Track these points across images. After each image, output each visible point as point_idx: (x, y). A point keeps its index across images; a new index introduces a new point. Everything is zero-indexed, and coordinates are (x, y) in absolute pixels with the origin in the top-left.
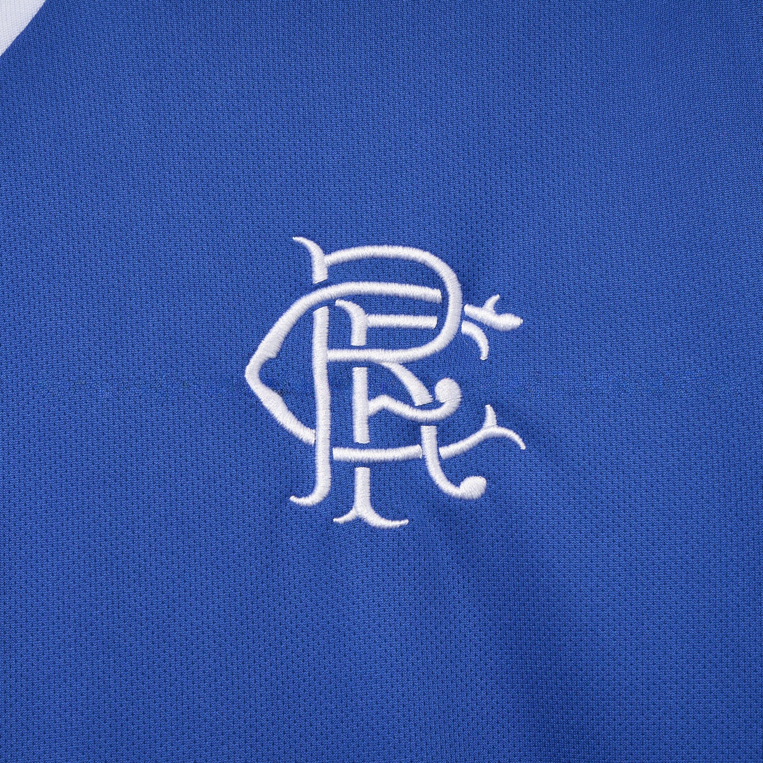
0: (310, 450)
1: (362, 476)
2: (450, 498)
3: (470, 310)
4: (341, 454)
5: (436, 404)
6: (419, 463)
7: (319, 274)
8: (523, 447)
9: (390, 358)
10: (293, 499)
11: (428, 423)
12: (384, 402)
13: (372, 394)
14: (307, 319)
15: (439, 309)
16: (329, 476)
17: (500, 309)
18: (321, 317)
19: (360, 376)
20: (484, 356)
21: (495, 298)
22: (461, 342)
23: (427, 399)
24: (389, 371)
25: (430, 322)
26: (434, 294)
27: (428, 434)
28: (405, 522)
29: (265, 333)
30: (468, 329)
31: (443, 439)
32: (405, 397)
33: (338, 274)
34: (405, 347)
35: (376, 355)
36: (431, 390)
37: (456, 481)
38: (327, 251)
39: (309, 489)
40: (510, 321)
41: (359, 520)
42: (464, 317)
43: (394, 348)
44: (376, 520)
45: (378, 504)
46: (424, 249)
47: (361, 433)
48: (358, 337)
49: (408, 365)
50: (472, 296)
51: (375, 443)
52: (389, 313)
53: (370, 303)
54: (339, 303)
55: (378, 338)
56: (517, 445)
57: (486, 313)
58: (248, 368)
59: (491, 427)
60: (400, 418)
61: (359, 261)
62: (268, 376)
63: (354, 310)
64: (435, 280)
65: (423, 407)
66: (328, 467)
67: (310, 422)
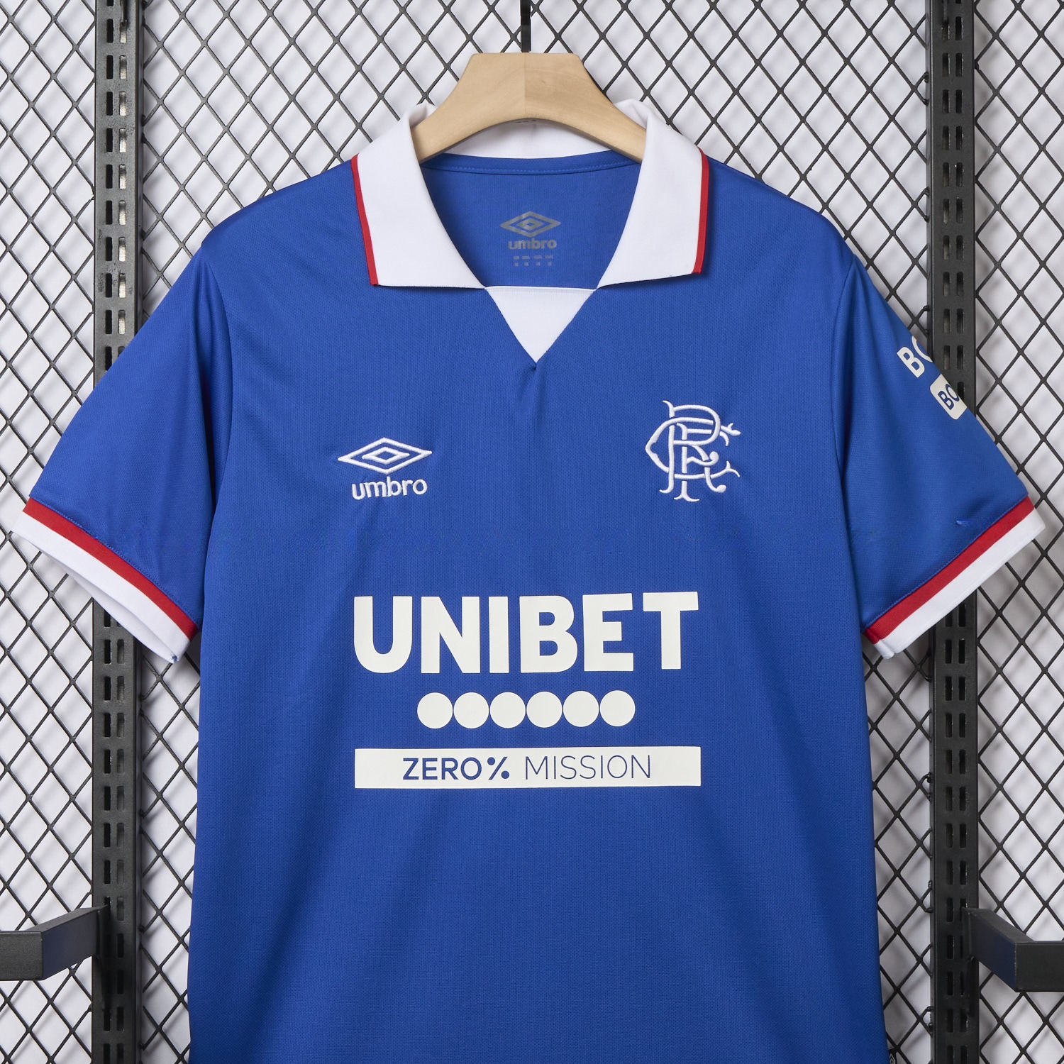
0: (667, 474)
1: (684, 484)
2: (713, 492)
3: (723, 427)
4: (677, 476)
5: (710, 460)
6: (703, 480)
7: (672, 414)
8: (739, 476)
9: (695, 444)
10: (661, 491)
11: (707, 467)
12: (693, 459)
13: (689, 456)
14: (667, 429)
15: (712, 427)
16: (673, 484)
17: (733, 428)
18: (672, 429)
19: (684, 450)
20: (727, 444)
21: (732, 424)
22: (720, 439)
23: (708, 459)
24: (694, 448)
25: (709, 432)
26: (711, 422)
27: (707, 470)
28: (698, 500)
29: (653, 434)
30: (722, 434)
31: (712, 472)
32: (699, 457)
33: (678, 414)
34: (700, 440)
35: (690, 443)
36: (708, 455)
37: (716, 486)
38: (674, 406)
39: (666, 487)
40: (736, 433)
41: (683, 499)
42: (721, 430)
43: (697, 440)
44: (689, 499)
45: (690, 494)
46: (708, 407)
47: (684, 469)
48: (684, 436)
49: (701, 447)
50: (724, 423)
51: (689, 473)
52: (695, 428)
53: (689, 425)
54: (678, 424)
55: (692, 437)
56: (736, 475)
57: (728, 429)
58: (646, 446)
59: (728, 469)
60: (698, 465)
61: (690, 410)
62: (653, 448)
63: (683, 427)
64: (711, 417)
65: (705, 461)
66: (673, 481)
67: (667, 464)
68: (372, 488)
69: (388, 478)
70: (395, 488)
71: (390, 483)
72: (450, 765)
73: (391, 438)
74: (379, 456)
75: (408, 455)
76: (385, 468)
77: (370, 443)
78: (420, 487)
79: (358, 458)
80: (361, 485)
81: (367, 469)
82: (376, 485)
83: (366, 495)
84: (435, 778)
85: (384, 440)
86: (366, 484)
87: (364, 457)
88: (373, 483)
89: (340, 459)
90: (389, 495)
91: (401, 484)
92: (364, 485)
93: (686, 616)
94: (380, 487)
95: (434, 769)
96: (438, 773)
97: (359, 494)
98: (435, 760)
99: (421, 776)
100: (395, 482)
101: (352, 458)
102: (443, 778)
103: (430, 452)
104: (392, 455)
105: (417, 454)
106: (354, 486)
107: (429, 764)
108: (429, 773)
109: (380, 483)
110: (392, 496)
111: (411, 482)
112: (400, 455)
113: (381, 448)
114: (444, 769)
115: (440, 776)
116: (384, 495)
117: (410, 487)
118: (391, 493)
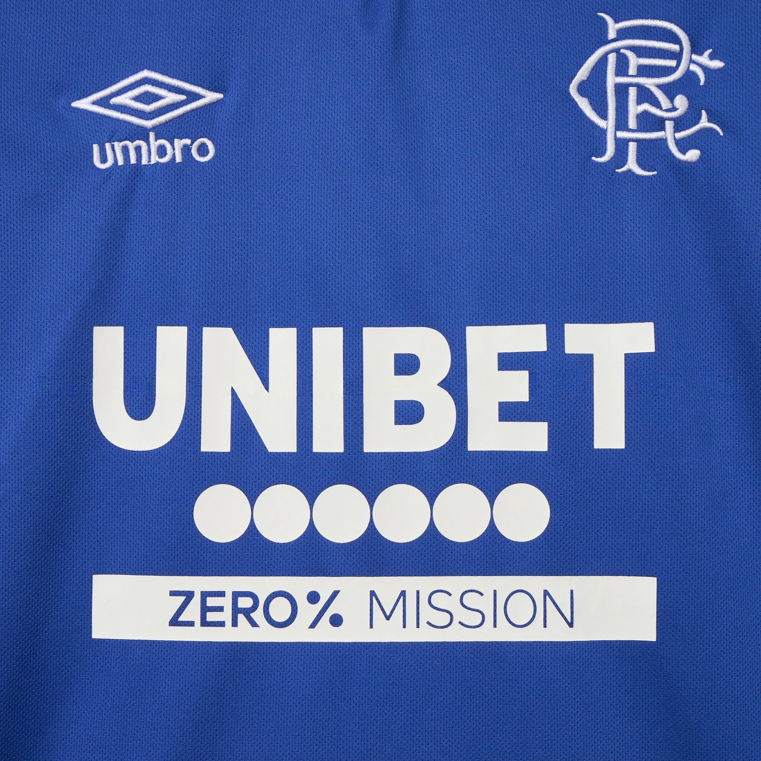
0: (604, 132)
1: (632, 147)
2: (680, 161)
3: (694, 57)
4: (621, 134)
5: (674, 109)
6: (664, 141)
7: (612, 35)
8: (722, 134)
9: (649, 83)
10: (593, 158)
11: (669, 119)
12: (646, 107)
13: (639, 102)
14: (604, 60)
15: (678, 56)
16: (614, 146)
17: (712, 57)
18: (612, 58)
19: (633, 92)
20: (702, 83)
21: (710, 51)
22: (690, 76)
23: (670, 106)
24: (649, 90)
25: (673, 63)
26: (676, 47)
27: (669, 125)
28: (655, 173)
29: (581, 66)
30: (693, 68)
31: (677, 129)
32: (657, 104)
33: (622, 34)
34: (658, 77)
35: (642, 81)
36: (672, 100)
37: (684, 152)
38: (616, 22)
39: (603, 153)
40: (717, 64)
41: (630, 171)
42: (692, 61)
43: (652, 77)
44: (639, 171)
45: (640, 163)
46: (672, 22)
47: (632, 123)
48: (632, 70)
49: (660, 87)
50: (697, 49)
51: (638, 130)
52: (650, 57)
53: (640, 52)
54: (622, 51)
55: (644, 71)
56: (718, 133)
57: (704, 59)
58: (571, 85)
59: (704, 122)
60: (654, 116)
61: (634, 28)
62: (583, 89)
63: (630, 55)
64: (676, 40)
65: (667, 110)
66: (614, 141)
67: (604, 117)
68: (125, 150)
69: (152, 135)
70: (162, 151)
71: (154, 144)
72: (245, 603)
73: (155, 71)
74: (137, 99)
75: (183, 97)
76: (147, 119)
77: (123, 79)
78: (203, 150)
79: (104, 102)
80: (108, 146)
81: (118, 120)
82: (131, 146)
83: (116, 160)
84: (221, 624)
85: (145, 73)
86: (116, 144)
87: (114, 101)
88: (127, 142)
89: (75, 104)
90: (153, 162)
91: (172, 144)
92: (113, 147)
93: (633, 362)
94: (138, 149)
95: (220, 609)
96: (226, 616)
97: (104, 160)
98: (221, 594)
99: (198, 622)
100: (162, 142)
101: (94, 103)
102: (235, 623)
103: (220, 96)
104: (158, 98)
105: (198, 97)
106: (96, 148)
107: (211, 602)
108: (211, 617)
109: (138, 142)
110: (158, 163)
111: (188, 141)
112: (172, 98)
113: (140, 85)
114: (236, 611)
115: (229, 622)
116: (144, 161)
117: (186, 150)
118: (155, 159)
